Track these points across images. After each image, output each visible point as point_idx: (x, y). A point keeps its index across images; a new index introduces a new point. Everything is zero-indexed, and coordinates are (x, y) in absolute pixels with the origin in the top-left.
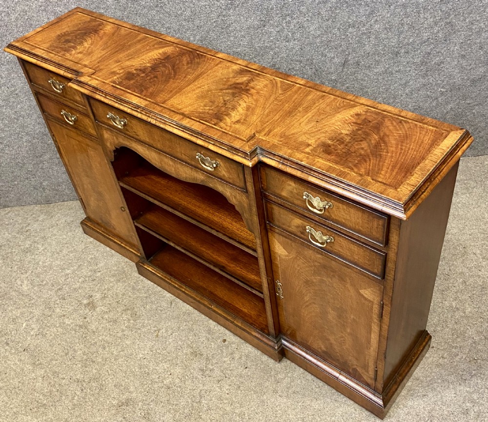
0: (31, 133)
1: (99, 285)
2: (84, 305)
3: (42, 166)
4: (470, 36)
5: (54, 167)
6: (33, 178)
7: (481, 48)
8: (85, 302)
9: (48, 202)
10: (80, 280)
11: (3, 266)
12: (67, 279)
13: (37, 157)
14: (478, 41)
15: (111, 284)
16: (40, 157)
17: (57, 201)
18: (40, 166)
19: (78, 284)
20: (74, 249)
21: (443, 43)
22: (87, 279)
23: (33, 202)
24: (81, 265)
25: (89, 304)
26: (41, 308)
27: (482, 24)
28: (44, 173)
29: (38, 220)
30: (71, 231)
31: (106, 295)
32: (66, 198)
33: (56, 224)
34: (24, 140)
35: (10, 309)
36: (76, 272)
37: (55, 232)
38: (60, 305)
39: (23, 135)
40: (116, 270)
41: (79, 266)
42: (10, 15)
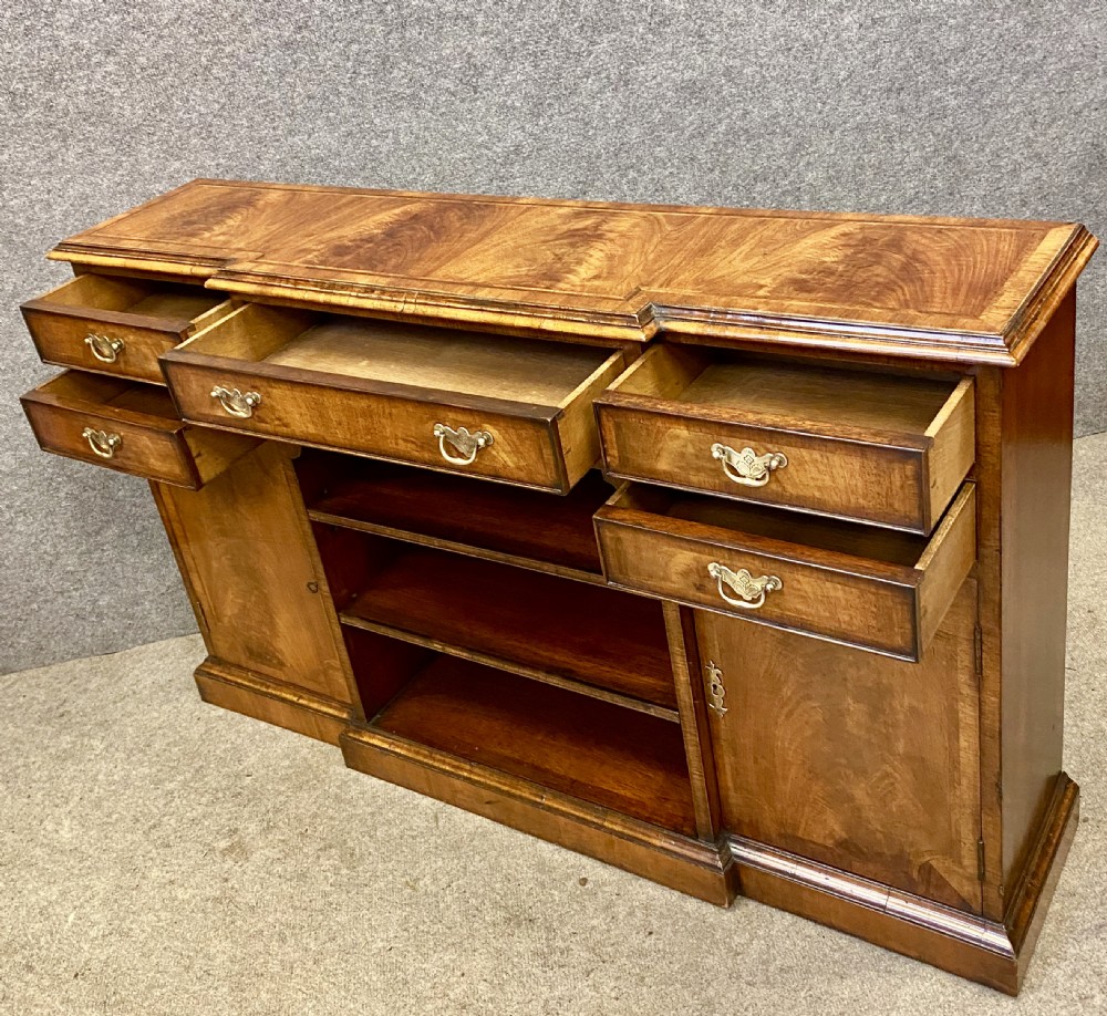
0: (79, 475)
1: (252, 804)
2: (221, 852)
3: (101, 558)
5: (128, 556)
6: (76, 589)
7: (1024, 204)
8: (223, 844)
9: (108, 649)
10: (204, 800)
11: (6, 797)
12: (171, 802)
13: (89, 535)
14: (1016, 189)
15: (282, 798)
16: (97, 533)
17: (130, 645)
18: (96, 555)
19: (200, 809)
20: (181, 737)
21: (948, 201)
22: (220, 795)
23: (73, 654)
24: (201, 767)
25: (230, 849)
26: (111, 874)
28: (103, 574)
29: (86, 690)
30: (169, 701)
31: (271, 824)
32: (149, 633)
33: (130, 692)
34: (62, 495)
35: (30, 887)
36: (192, 784)
37: (129, 708)
38: (158, 861)
39: (60, 483)
40: (290, 767)
41: (197, 771)
42: (51, 206)
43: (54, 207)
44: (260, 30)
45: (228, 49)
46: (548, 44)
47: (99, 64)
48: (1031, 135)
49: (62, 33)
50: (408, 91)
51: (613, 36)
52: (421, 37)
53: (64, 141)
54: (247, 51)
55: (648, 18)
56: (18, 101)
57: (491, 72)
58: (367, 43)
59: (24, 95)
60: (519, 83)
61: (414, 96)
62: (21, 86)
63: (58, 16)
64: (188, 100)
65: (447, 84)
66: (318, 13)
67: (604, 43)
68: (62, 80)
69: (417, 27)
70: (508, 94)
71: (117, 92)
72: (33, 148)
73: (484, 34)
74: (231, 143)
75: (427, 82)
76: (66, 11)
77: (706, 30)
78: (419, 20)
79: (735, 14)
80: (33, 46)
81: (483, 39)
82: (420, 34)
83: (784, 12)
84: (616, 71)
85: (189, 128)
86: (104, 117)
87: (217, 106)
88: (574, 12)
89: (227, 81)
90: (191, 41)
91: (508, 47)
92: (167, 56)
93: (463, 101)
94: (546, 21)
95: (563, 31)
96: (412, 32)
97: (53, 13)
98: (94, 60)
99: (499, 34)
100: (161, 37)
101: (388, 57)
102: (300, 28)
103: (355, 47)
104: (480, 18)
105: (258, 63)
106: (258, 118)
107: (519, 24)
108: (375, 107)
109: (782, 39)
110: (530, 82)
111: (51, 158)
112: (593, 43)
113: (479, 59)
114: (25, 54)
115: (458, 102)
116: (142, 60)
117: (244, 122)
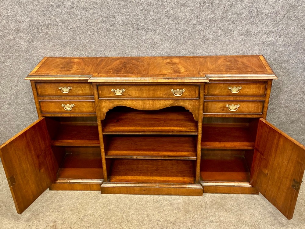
1: (61, 215)
2: (51, 226)
4: (291, 96)
7: (297, 103)
8: (51, 224)
10: (51, 211)
11: (6, 196)
12: (43, 209)
14: (295, 99)
15: (69, 216)
19: (49, 213)
21: (275, 98)
22: (55, 210)
24: (52, 201)
25: (53, 226)
26: (24, 225)
27: (297, 91)
31: (64, 222)
35: (5, 223)
36: (49, 205)
38: (36, 225)
40: (73, 207)
41: (51, 202)
44: (101, 24)
45: (93, 28)
46: (174, 40)
47: (60, 25)
48: (302, 86)
49: (52, 17)
50: (136, 46)
51: (192, 41)
52: (142, 33)
53: (49, 42)
54: (97, 29)
55: (202, 38)
56: (39, 31)
57: (158, 45)
58: (128, 32)
59: (41, 30)
60: (165, 49)
61: (137, 47)
62: (40, 27)
63: (52, 12)
64: (81, 38)
65: (146, 45)
66: (116, 23)
67: (189, 42)
68: (51, 28)
69: (141, 31)
70: (161, 51)
71: (63, 33)
72: (41, 42)
73: (158, 35)
74: (90, 50)
75: (141, 44)
76: (54, 11)
77: (217, 44)
78: (142, 29)
79: (226, 41)
80: (45, 18)
81: (158, 36)
82: (142, 32)
83: (239, 43)
84: (191, 50)
85: (80, 45)
86: (59, 38)
87: (88, 41)
88: (183, 33)
89: (91, 35)
90: (84, 24)
91: (164, 39)
92: (77, 26)
93: (150, 50)
94: (175, 34)
95: (179, 38)
96: (140, 32)
97: (51, 11)
98: (59, 24)
99: (162, 36)
100: (77, 22)
101: (133, 37)
102: (112, 26)
103: (124, 33)
104: (158, 31)
105: (100, 32)
106: (97, 45)
107: (168, 34)
108: (127, 48)
109: (237, 50)
110: (168, 49)
111: (45, 46)
112: (186, 42)
113: (156, 41)
114: (43, 20)
115: (148, 50)
116: (71, 26)
117: (94, 46)
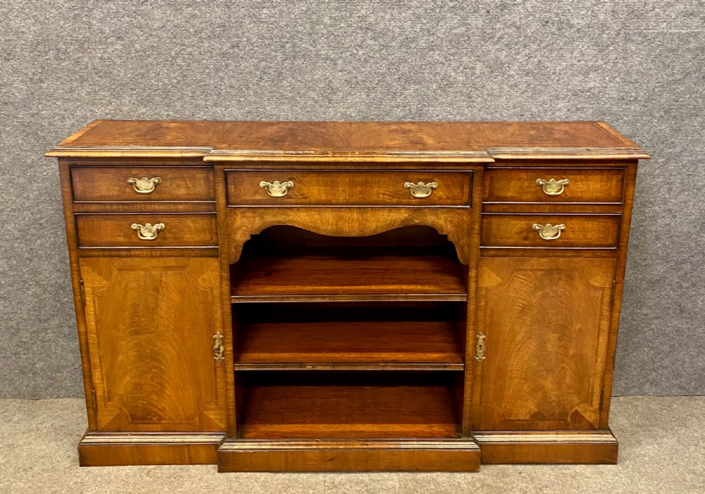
0: (43, 283)
3: (44, 337)
4: (643, 221)
5: (61, 340)
6: (25, 354)
9: (35, 396)
13: (40, 321)
16: (45, 322)
17: (48, 397)
18: (43, 334)
23: (13, 395)
27: (656, 208)
28: (43, 348)
29: (10, 421)
32: (62, 392)
33: (36, 428)
34: (30, 293)
39: (31, 285)
42: (65, 119)
43: (67, 120)
44: (209, 43)
45: (189, 50)
46: (377, 84)
47: (112, 44)
48: (667, 197)
49: (94, 22)
50: (290, 95)
51: (417, 87)
52: (304, 66)
53: (81, 83)
54: (200, 53)
55: (440, 81)
56: (60, 55)
57: (341, 94)
58: (271, 63)
59: (65, 52)
60: (356, 103)
61: (292, 98)
62: (64, 47)
63: (95, 11)
64: (159, 75)
65: (313, 95)
66: (245, 39)
67: (411, 90)
68: (89, 48)
69: (302, 59)
70: (348, 108)
71: (118, 61)
72: (63, 83)
73: (341, 71)
74: (178, 104)
75: (302, 92)
76: (100, 10)
77: (474, 94)
78: (304, 55)
79: (493, 89)
80: (77, 25)
81: (340, 74)
82: (303, 63)
83: (522, 93)
84: (415, 107)
85: (156, 90)
86: (108, 74)
87: (175, 81)
88: (396, 69)
89: (184, 68)
90: (168, 41)
91: (354, 80)
92: (153, 46)
93: (321, 106)
94: (379, 71)
95: (388, 79)
96: (299, 62)
97: (92, 10)
98: (109, 40)
99: (350, 73)
100: (151, 35)
101: (282, 73)
102: (234, 46)
103: (263, 64)
104: (340, 62)
105: (204, 62)
106: (198, 93)
107: (363, 69)
108: (269, 100)
109: (519, 109)
110: (363, 104)
111: (72, 91)
112: (404, 89)
113: (336, 84)
114: (71, 29)
115: (318, 107)
116: (138, 46)
117: (190, 93)
